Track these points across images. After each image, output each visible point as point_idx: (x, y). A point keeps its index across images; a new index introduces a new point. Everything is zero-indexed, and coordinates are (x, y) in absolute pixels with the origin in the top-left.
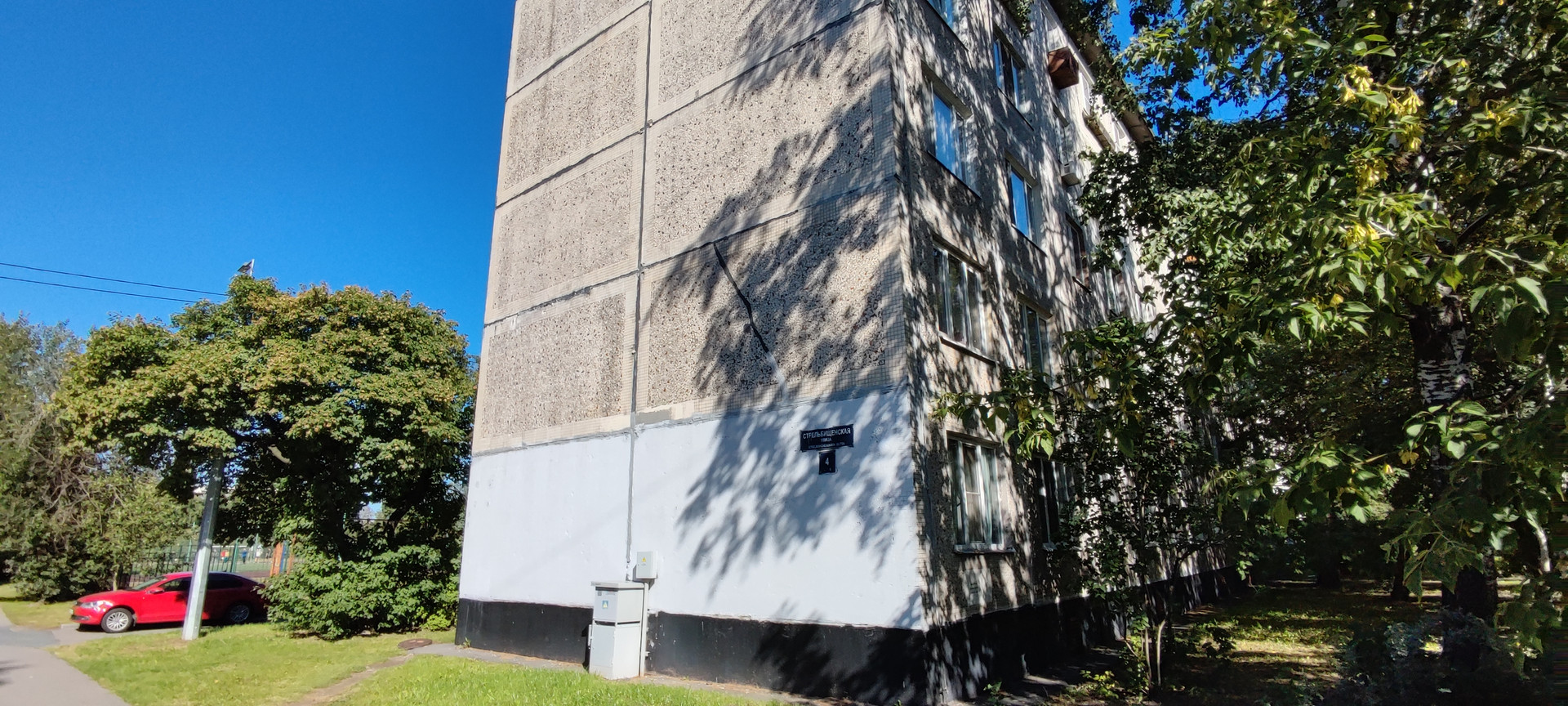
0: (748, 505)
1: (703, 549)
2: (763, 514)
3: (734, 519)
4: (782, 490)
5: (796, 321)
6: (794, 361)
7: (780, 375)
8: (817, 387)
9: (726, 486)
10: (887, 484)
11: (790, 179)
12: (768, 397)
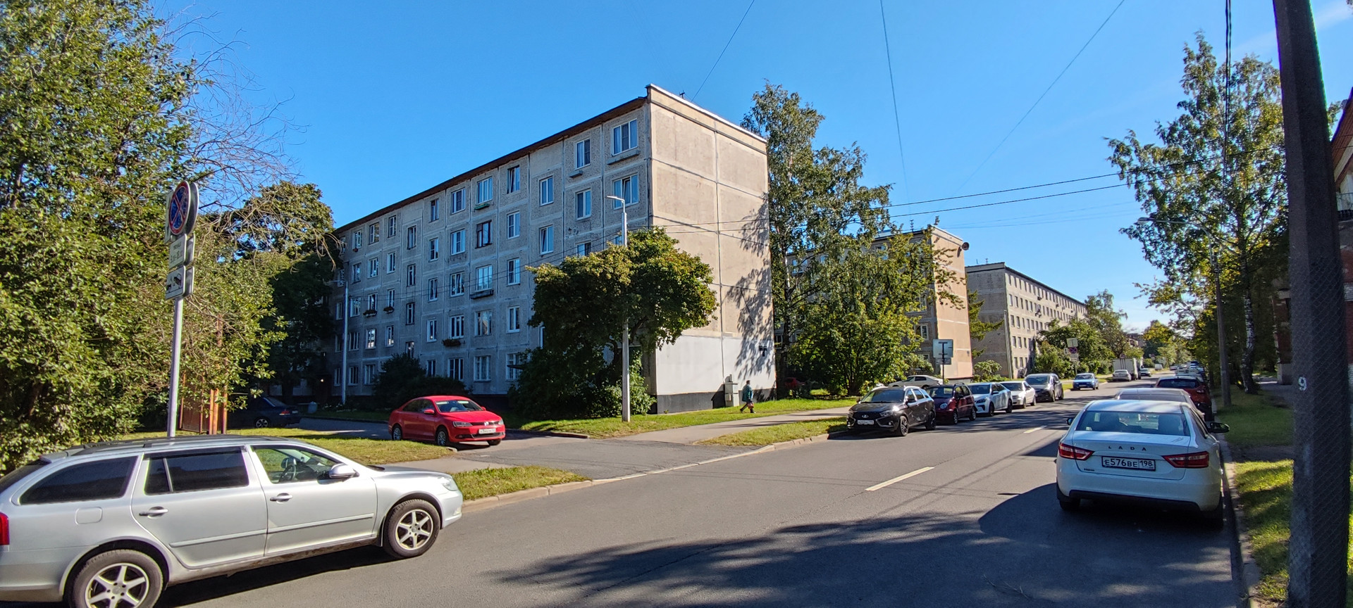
0: (750, 362)
1: (740, 374)
2: (752, 365)
3: (746, 366)
4: (755, 360)
5: (757, 318)
6: (757, 329)
7: (754, 332)
8: (761, 337)
9: (745, 357)
10: (771, 360)
11: (755, 281)
12: (752, 337)
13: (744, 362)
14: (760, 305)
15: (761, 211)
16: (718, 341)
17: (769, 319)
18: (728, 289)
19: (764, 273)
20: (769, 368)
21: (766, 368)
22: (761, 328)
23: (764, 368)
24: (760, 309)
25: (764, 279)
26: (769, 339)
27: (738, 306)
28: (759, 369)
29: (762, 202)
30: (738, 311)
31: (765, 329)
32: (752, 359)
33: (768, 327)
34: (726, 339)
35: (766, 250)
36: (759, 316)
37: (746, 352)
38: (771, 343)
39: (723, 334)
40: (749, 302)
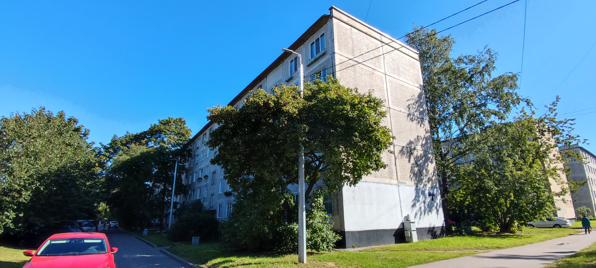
0: (422, 205)
1: (416, 214)
2: (425, 207)
3: (421, 208)
4: (427, 203)
5: (424, 171)
6: (425, 179)
7: (424, 181)
8: (429, 185)
9: (419, 201)
10: (439, 204)
11: (420, 144)
12: (423, 185)
13: (418, 205)
14: (426, 161)
15: (420, 96)
16: (395, 188)
17: (434, 172)
18: (400, 148)
19: (427, 139)
20: (438, 211)
21: (435, 211)
22: (429, 178)
23: (434, 211)
24: (426, 164)
25: (426, 143)
26: (436, 187)
27: (409, 161)
28: (430, 211)
29: (419, 91)
30: (409, 166)
31: (432, 180)
32: (424, 202)
33: (433, 178)
34: (402, 187)
35: (426, 122)
36: (426, 170)
37: (419, 197)
38: (437, 191)
39: (399, 182)
40: (417, 159)
